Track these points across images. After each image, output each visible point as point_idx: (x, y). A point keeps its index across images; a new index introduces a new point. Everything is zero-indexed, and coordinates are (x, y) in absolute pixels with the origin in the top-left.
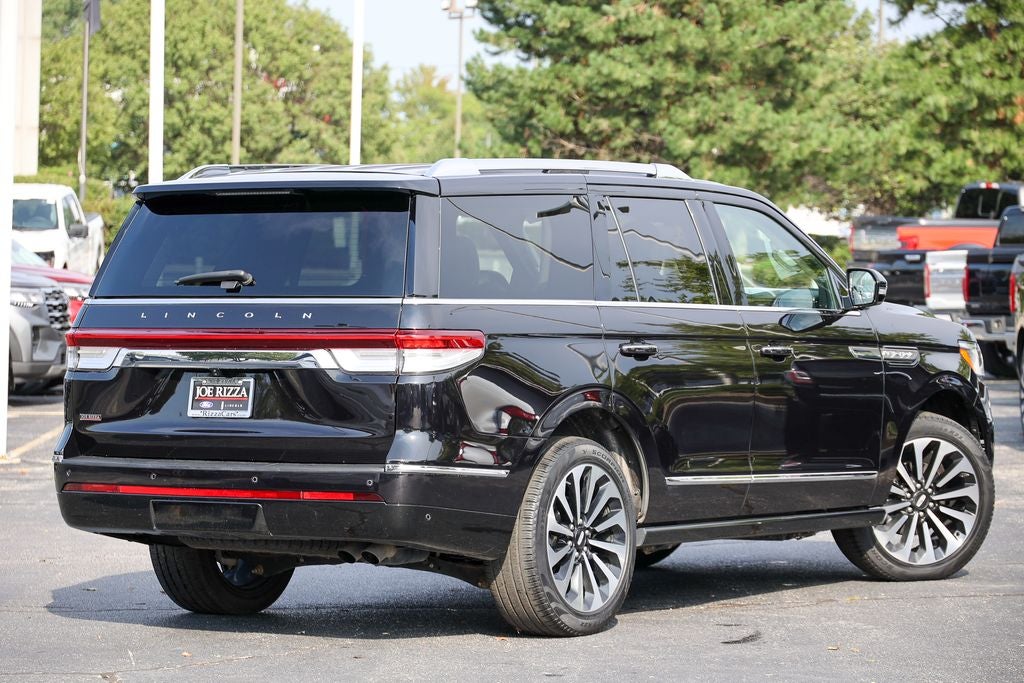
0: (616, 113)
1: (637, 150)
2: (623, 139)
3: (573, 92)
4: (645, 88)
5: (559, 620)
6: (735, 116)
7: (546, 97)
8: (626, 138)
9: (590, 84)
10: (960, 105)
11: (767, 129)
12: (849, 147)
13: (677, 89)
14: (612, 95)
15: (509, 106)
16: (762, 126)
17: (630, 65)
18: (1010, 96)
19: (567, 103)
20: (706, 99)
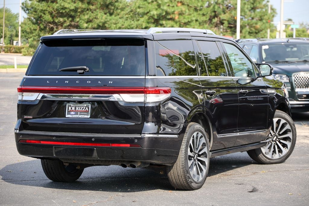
0: (65, 16)
1: (70, 27)
2: (66, 24)
3: (53, 11)
4: (73, 9)
5: (191, 185)
6: (98, 17)
7: (45, 12)
8: (68, 23)
9: (58, 9)
10: (160, 14)
11: (108, 21)
12: (130, 26)
13: (82, 10)
14: (64, 11)
15: (35, 15)
16: (106, 20)
17: (69, 3)
18: (174, 11)
19: (51, 14)
20: (90, 12)
